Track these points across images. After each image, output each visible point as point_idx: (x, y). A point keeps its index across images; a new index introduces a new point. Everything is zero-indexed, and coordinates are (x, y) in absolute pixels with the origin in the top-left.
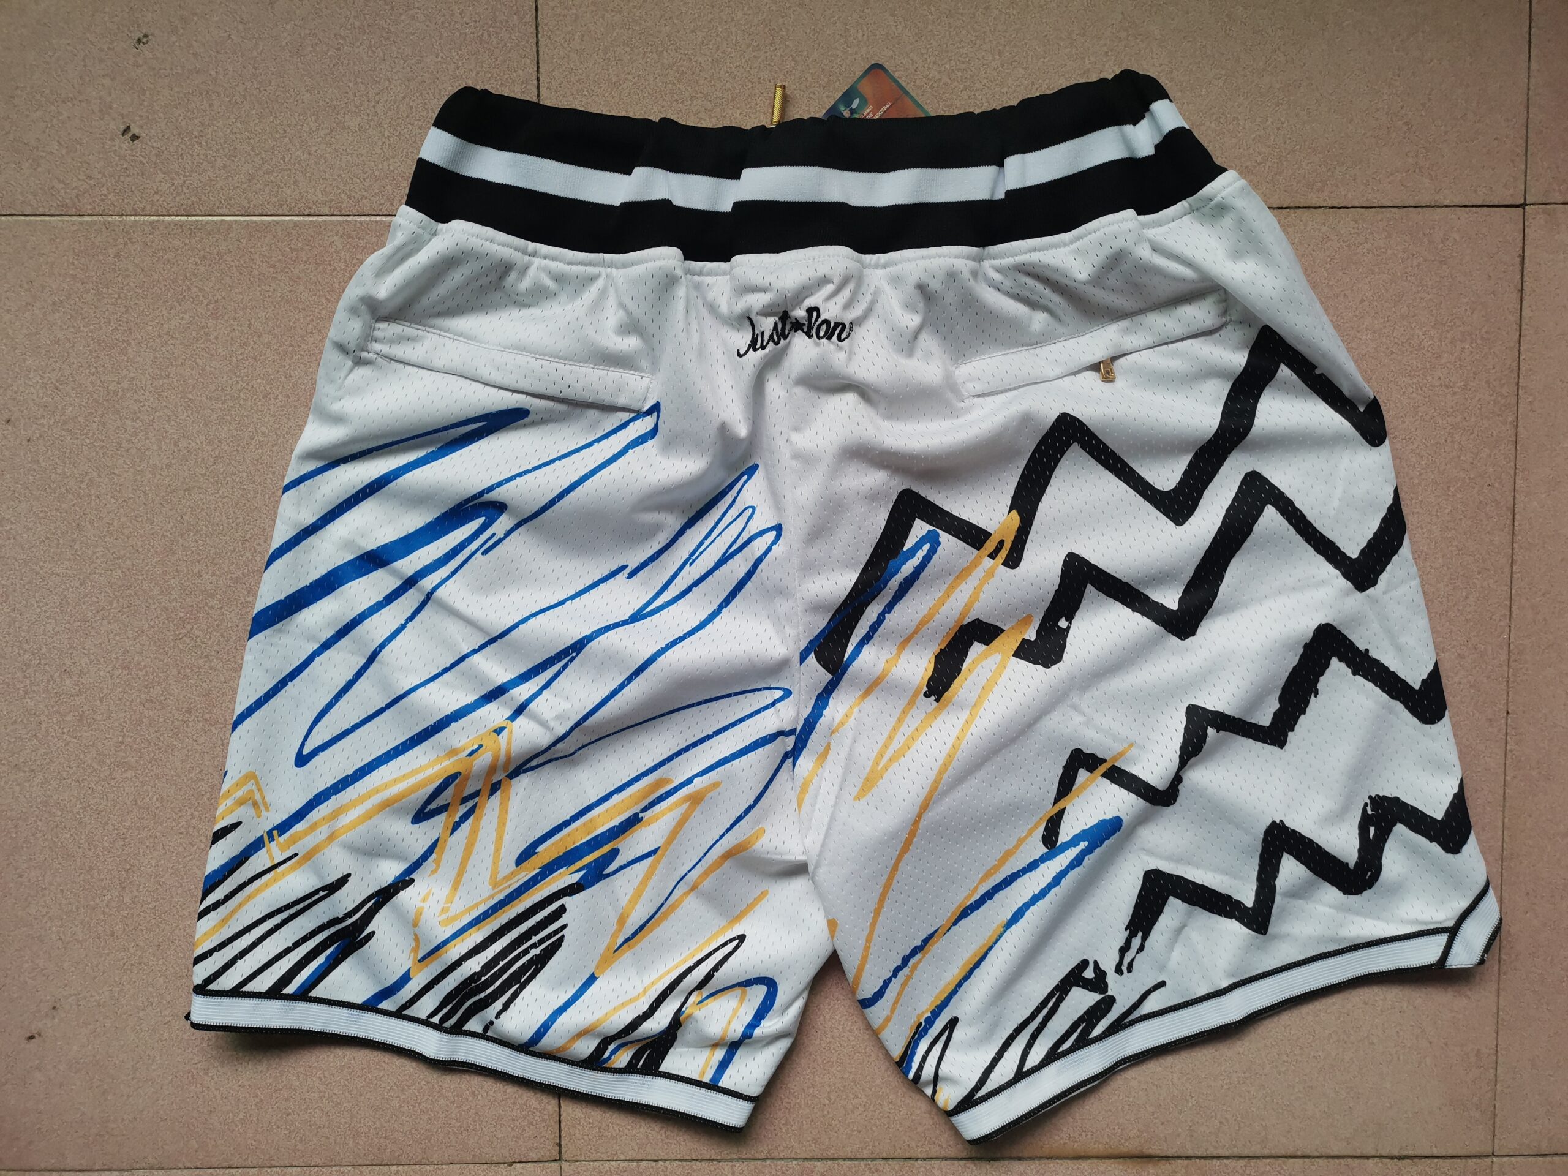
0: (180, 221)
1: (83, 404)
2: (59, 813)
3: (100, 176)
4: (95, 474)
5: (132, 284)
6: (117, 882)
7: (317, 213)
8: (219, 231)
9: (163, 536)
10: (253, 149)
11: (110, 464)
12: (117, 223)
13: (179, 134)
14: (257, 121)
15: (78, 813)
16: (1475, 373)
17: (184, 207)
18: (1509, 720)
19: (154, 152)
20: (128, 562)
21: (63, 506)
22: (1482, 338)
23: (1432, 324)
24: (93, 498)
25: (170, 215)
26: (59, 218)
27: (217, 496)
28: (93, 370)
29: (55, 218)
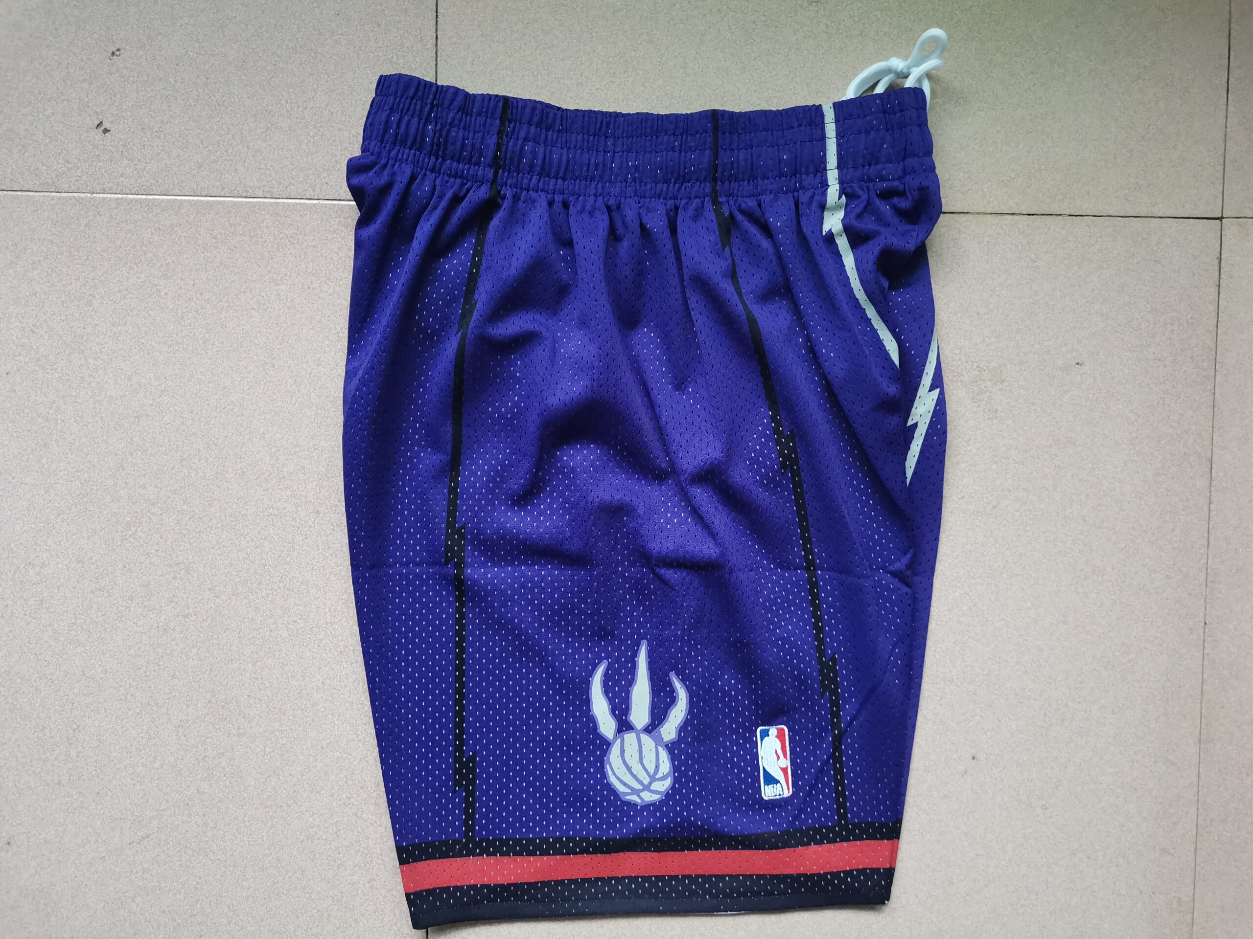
0: (140, 199)
1: (54, 345)
2: (19, 681)
3: (76, 160)
4: (62, 402)
5: (99, 249)
6: (65, 739)
7: (253, 196)
8: (172, 208)
9: (116, 455)
10: (202, 143)
11: (74, 394)
12: (89, 199)
13: (143, 129)
14: (206, 120)
15: (35, 681)
16: (1181, 350)
17: (143, 188)
18: (1207, 630)
19: (121, 143)
20: (86, 475)
21: (34, 427)
22: (1187, 322)
23: (1148, 310)
24: (59, 421)
25: (132, 194)
26: (42, 194)
27: (162, 422)
28: (63, 318)
29: (38, 194)
